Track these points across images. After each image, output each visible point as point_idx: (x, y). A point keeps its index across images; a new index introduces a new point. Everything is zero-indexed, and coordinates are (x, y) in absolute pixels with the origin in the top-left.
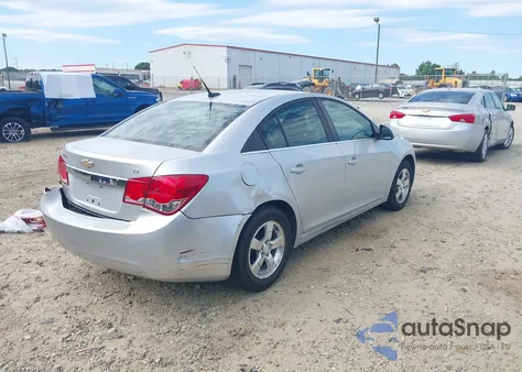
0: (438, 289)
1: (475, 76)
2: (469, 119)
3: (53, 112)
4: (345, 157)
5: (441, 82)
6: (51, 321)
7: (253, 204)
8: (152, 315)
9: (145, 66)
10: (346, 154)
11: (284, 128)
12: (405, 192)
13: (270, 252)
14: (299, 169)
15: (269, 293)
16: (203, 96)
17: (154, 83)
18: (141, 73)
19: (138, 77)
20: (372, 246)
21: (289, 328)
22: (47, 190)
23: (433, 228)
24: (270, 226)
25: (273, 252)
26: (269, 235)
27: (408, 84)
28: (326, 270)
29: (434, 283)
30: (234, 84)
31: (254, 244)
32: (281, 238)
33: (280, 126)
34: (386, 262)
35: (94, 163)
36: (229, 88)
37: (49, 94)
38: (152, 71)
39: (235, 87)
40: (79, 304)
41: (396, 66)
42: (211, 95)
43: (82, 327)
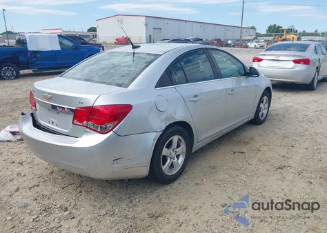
0: (292, 182)
1: (305, 34)
2: (306, 62)
3: (34, 59)
4: (226, 89)
5: (284, 37)
6: (26, 206)
7: (164, 124)
8: (95, 201)
9: (93, 30)
10: (227, 87)
11: (185, 69)
12: (265, 112)
13: (176, 157)
14: (195, 99)
15: (175, 185)
16: (128, 48)
17: (100, 40)
18: (91, 34)
19: (89, 36)
20: (244, 150)
21: (190, 210)
22: (23, 114)
23: (285, 137)
24: (175, 139)
25: (178, 157)
26: (175, 145)
27: (262, 39)
28: (214, 168)
29: (289, 177)
30: (150, 40)
31: (165, 151)
32: (183, 147)
33: (181, 68)
34: (254, 162)
35: (52, 97)
36: (147, 43)
37: (31, 48)
38: (98, 33)
39: (150, 42)
40: (45, 193)
41: (253, 28)
42: (134, 47)
43: (47, 210)
